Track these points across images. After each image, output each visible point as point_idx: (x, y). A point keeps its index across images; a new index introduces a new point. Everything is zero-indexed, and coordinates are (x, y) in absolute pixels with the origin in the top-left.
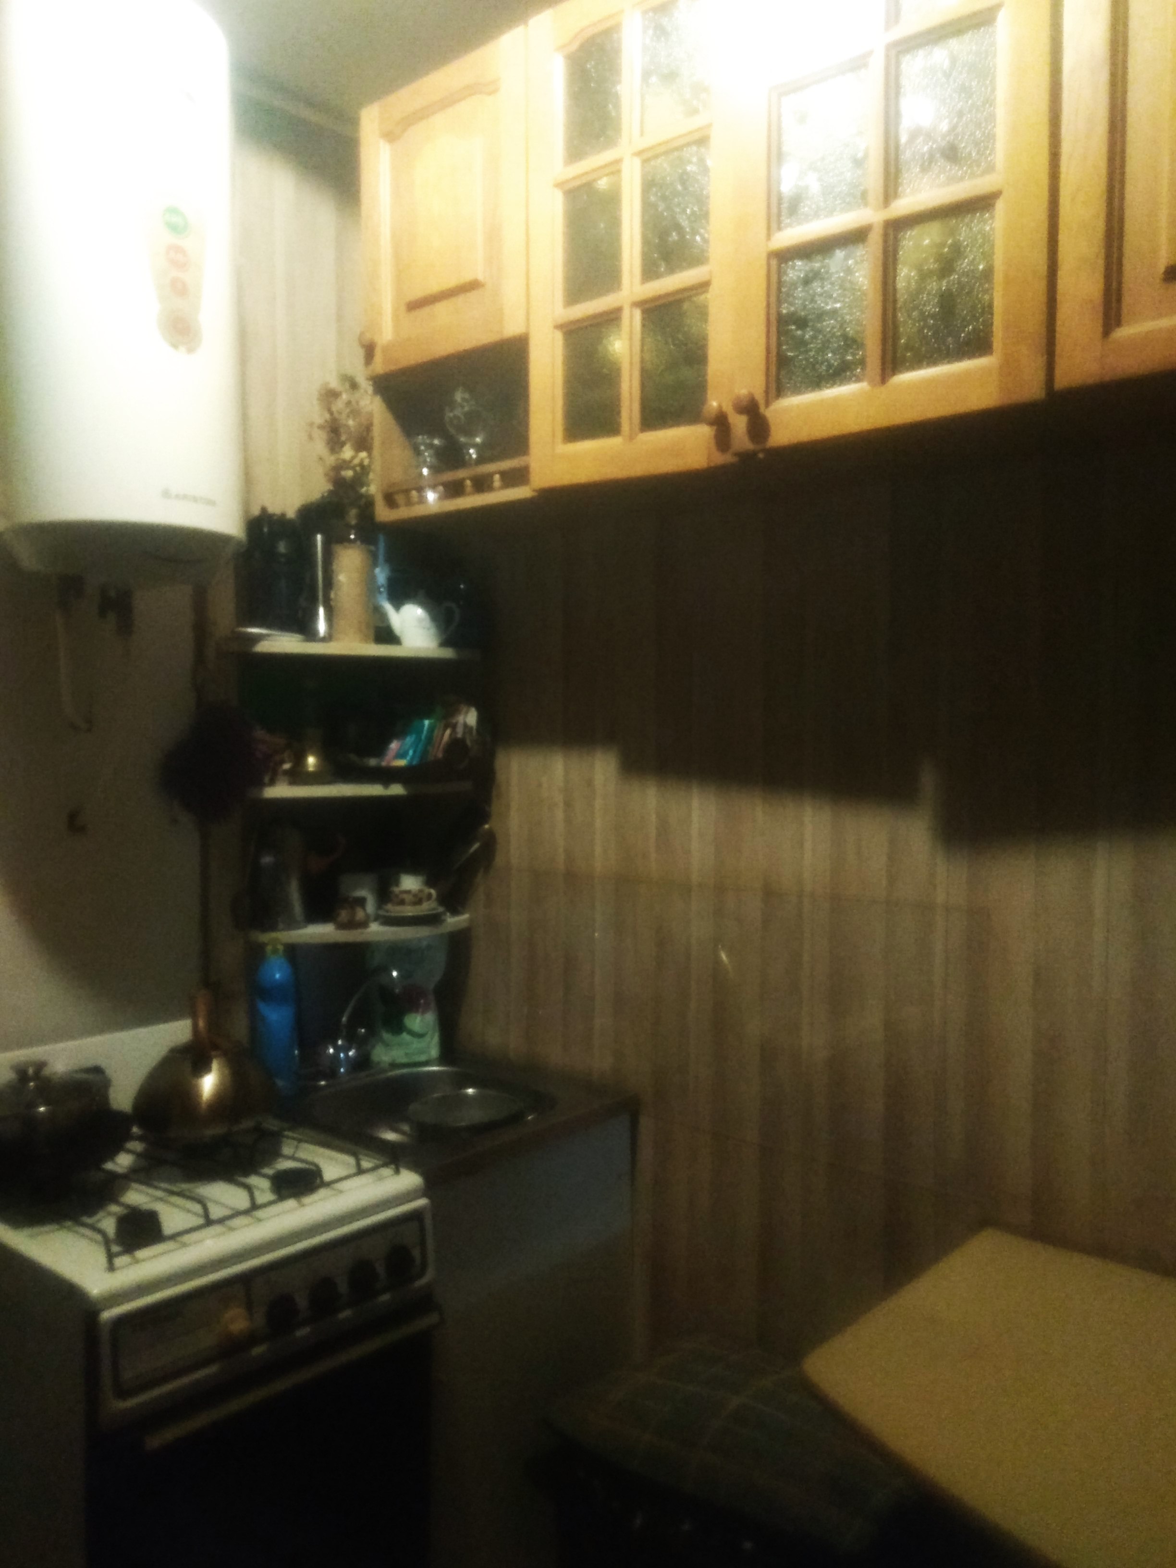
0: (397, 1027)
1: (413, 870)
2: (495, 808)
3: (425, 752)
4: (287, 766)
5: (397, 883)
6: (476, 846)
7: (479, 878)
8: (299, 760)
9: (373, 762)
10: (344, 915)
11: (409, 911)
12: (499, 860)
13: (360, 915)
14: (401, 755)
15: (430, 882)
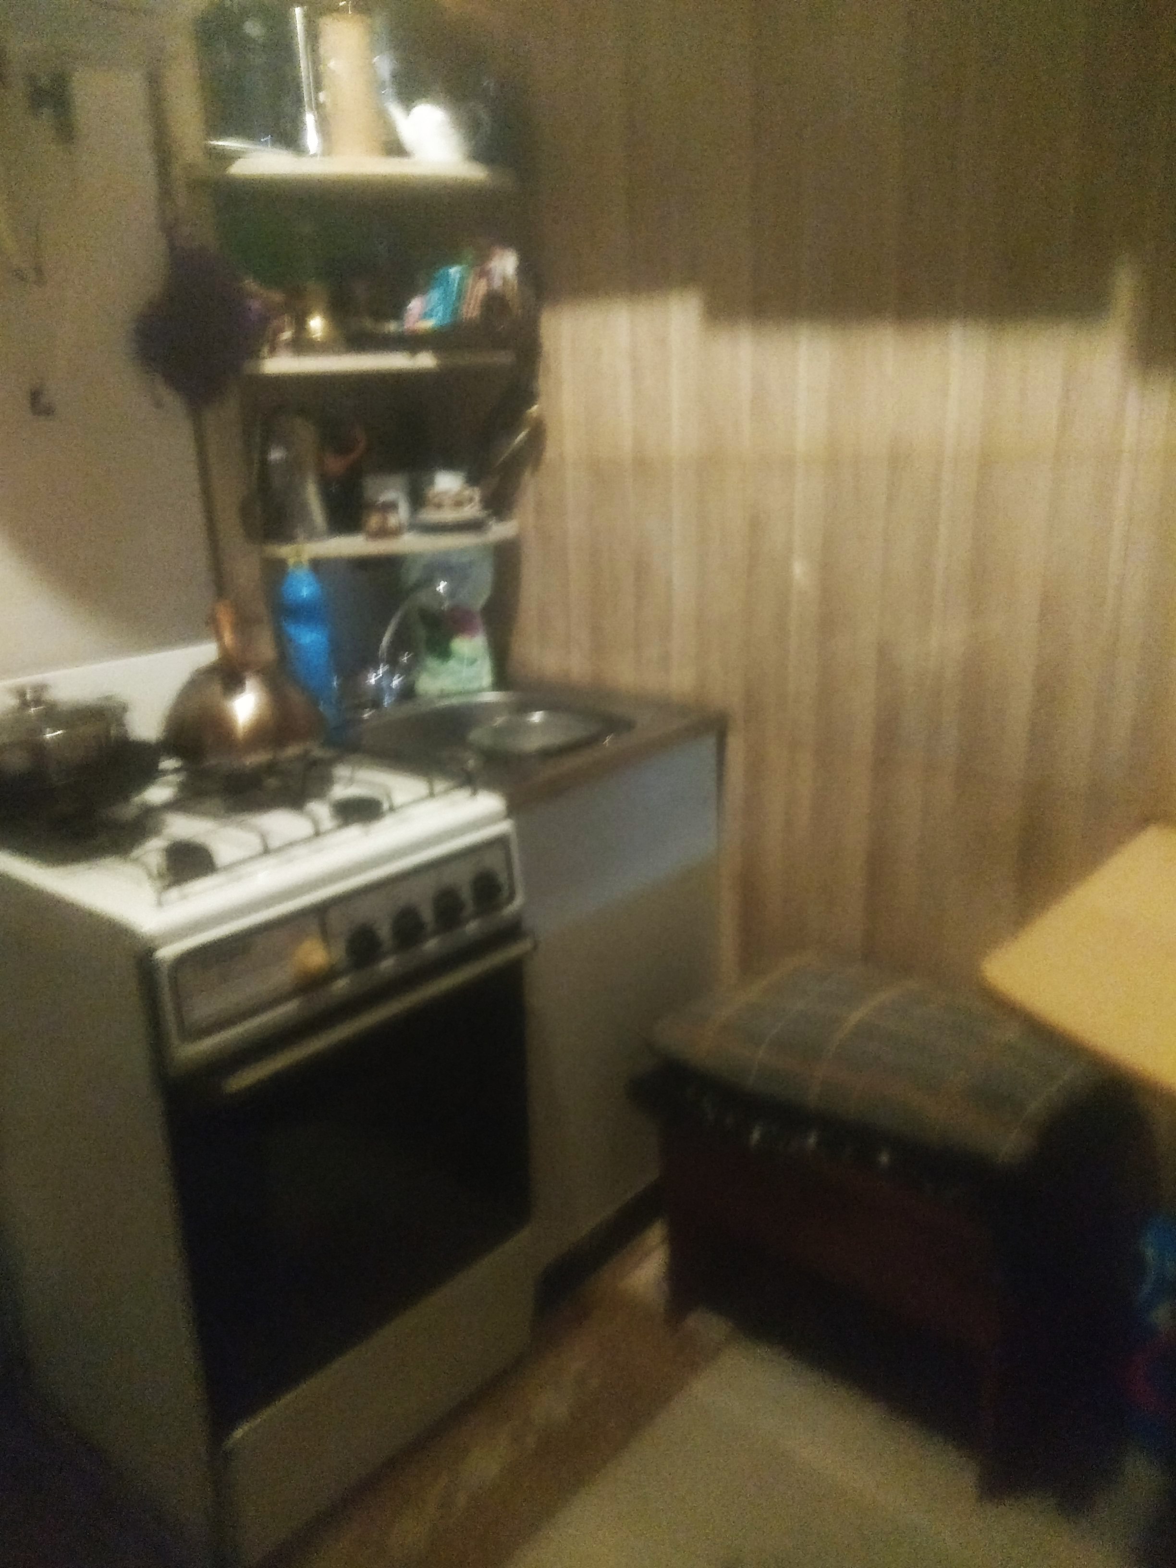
0: (444, 653)
1: (450, 465)
2: (544, 384)
3: (455, 312)
4: (287, 335)
5: (431, 482)
6: (522, 436)
7: (527, 475)
8: (300, 324)
9: (392, 327)
10: (374, 521)
11: (449, 515)
12: (550, 453)
13: (393, 520)
14: (425, 315)
15: (472, 480)
